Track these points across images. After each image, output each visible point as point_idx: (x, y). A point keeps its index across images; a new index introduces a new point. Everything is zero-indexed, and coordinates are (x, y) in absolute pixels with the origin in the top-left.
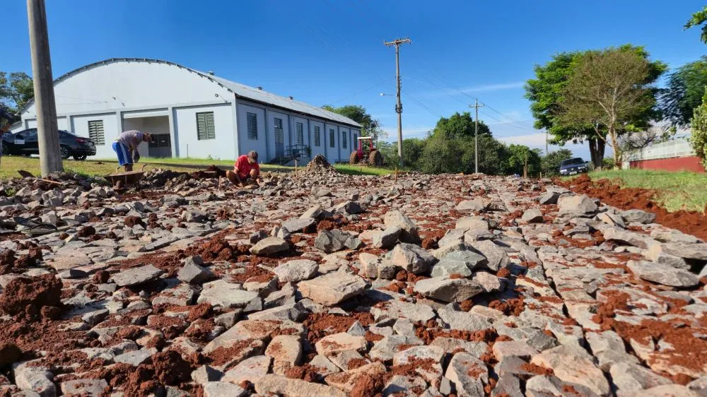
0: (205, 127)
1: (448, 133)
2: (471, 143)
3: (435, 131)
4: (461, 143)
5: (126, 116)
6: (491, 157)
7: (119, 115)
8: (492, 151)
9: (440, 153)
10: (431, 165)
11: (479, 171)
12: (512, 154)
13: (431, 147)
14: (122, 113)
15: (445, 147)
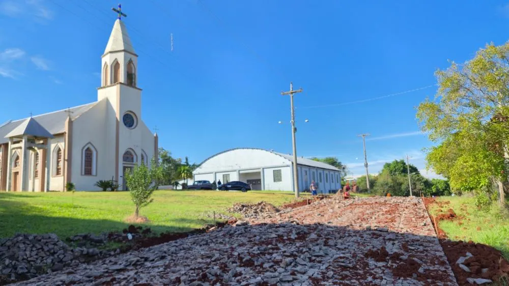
0: (277, 177)
1: (391, 172)
2: (407, 178)
3: (383, 170)
4: (400, 178)
5: (241, 172)
6: (420, 186)
7: (238, 171)
8: (420, 183)
9: (387, 184)
10: (382, 191)
11: (413, 195)
12: (434, 185)
13: (381, 180)
14: (239, 171)
15: (390, 180)
